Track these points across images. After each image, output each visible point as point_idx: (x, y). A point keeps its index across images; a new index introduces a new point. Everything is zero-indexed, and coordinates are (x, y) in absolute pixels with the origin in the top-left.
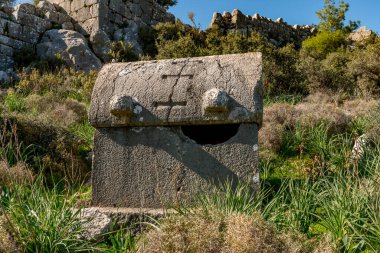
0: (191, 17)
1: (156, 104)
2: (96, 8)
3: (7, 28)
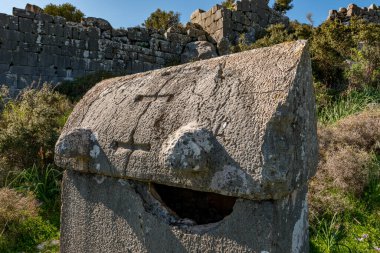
1: (116, 145)
2: (221, 22)
3: (160, 46)
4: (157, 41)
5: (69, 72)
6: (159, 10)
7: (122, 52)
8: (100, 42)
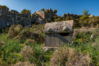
0: (60, 15)
1: (55, 30)
2: (44, 14)
3: (30, 18)
4: (30, 17)
5: (8, 23)
6: (25, 9)
7: (21, 19)
8: (16, 16)
